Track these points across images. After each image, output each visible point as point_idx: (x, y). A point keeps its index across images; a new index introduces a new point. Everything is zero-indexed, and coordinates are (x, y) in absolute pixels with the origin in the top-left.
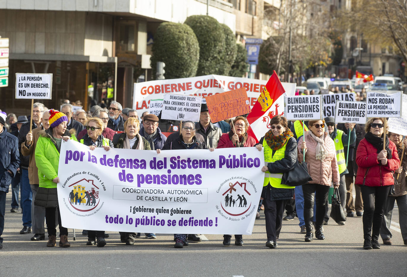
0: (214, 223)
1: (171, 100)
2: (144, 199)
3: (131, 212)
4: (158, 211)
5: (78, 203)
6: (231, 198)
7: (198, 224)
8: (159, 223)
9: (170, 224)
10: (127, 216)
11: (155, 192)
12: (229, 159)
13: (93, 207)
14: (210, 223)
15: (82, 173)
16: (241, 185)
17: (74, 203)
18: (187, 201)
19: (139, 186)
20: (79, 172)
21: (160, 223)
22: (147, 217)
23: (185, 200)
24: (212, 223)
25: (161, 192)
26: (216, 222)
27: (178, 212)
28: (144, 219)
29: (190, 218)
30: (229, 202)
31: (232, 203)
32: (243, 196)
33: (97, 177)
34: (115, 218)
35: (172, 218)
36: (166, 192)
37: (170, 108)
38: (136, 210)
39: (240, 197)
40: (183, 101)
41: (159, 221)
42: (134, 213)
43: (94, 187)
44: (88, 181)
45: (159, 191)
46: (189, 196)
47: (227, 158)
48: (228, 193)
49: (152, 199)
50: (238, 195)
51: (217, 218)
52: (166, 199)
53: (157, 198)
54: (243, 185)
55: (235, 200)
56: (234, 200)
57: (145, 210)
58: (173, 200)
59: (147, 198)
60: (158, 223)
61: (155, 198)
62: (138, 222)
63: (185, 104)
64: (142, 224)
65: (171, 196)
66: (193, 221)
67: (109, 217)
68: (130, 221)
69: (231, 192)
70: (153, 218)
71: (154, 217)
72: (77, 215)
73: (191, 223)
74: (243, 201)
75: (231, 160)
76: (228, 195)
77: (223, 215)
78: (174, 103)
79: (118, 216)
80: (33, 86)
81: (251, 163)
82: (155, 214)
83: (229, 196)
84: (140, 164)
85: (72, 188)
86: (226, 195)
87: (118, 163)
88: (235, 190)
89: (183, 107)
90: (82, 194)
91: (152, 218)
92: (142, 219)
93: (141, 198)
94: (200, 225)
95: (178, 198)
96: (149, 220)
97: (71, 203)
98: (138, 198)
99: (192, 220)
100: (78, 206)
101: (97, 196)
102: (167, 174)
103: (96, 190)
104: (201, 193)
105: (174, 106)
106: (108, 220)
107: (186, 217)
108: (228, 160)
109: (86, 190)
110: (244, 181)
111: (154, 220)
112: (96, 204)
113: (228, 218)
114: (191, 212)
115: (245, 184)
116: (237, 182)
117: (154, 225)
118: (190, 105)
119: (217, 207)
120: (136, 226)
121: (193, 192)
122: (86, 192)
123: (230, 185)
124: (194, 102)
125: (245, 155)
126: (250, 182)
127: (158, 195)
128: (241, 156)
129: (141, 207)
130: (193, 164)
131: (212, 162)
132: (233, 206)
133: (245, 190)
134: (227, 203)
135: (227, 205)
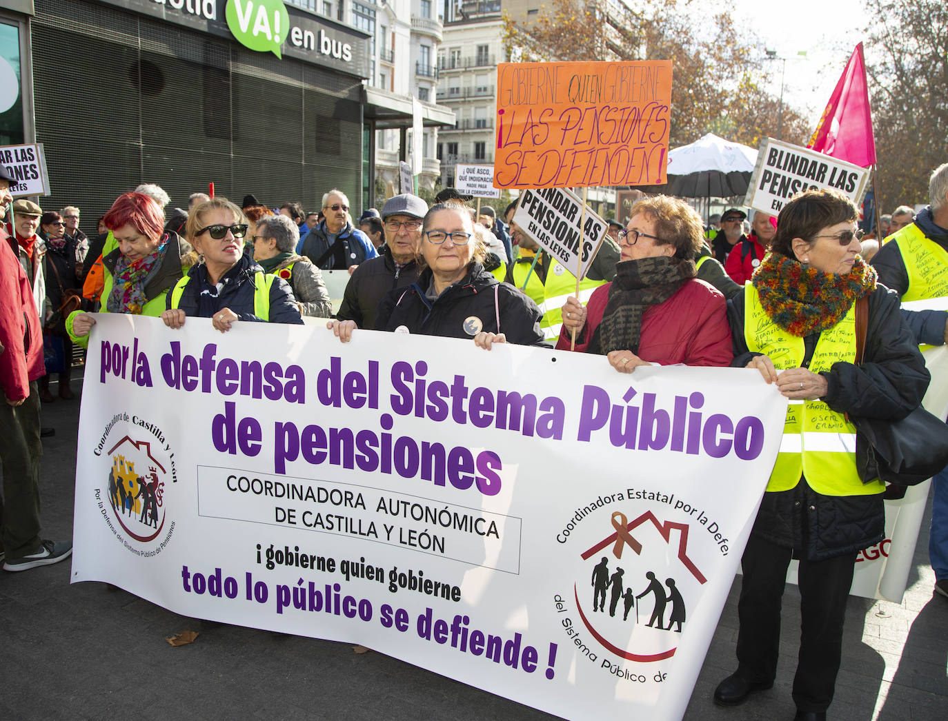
0: (542, 663)
2: (298, 519)
3: (259, 561)
4: (349, 569)
7: (485, 648)
8: (354, 608)
9: (390, 620)
10: (249, 576)
11: (336, 497)
14: (525, 659)
16: (665, 530)
18: (442, 551)
19: (280, 469)
21: (357, 608)
22: (312, 585)
23: (438, 544)
24: (535, 659)
25: (354, 501)
26: (552, 662)
27: (413, 582)
28: (303, 591)
29: (457, 619)
30: (609, 592)
31: (621, 601)
34: (212, 578)
35: (395, 602)
36: (371, 501)
38: (276, 557)
39: (655, 586)
41: (354, 603)
42: (270, 566)
45: (347, 498)
48: (608, 551)
49: (326, 524)
50: (650, 575)
51: (553, 648)
52: (372, 530)
53: (343, 522)
54: (675, 534)
55: (635, 594)
56: (629, 590)
57: (304, 561)
58: (395, 534)
59: (310, 519)
60: (351, 607)
62: (285, 597)
64: (296, 607)
65: (389, 520)
66: (466, 631)
67: (192, 573)
68: (259, 592)
69: (618, 552)
70: (333, 592)
71: (337, 587)
73: (460, 636)
74: (669, 606)
76: (605, 560)
77: (578, 643)
79: (218, 571)
81: (720, 436)
82: (337, 577)
83: (612, 571)
84: (284, 381)
87: (214, 374)
88: (637, 548)
91: (328, 588)
92: (295, 590)
93: (289, 516)
94: (489, 655)
95: (412, 535)
96: (319, 593)
98: (281, 515)
99: (462, 625)
102: (378, 431)
104: (494, 530)
106: (190, 582)
107: (444, 611)
110: (679, 517)
111: (337, 597)
113: (600, 661)
114: (459, 593)
115: (684, 529)
116: (648, 516)
117: (337, 613)
119: (559, 603)
120: (280, 611)
121: (465, 522)
123: (614, 523)
125: (698, 399)
126: (708, 524)
127: (344, 510)
128: (680, 402)
129: (292, 550)
130: (474, 406)
131: (552, 411)
132: (626, 615)
133: (682, 556)
134: (600, 598)
135: (599, 603)
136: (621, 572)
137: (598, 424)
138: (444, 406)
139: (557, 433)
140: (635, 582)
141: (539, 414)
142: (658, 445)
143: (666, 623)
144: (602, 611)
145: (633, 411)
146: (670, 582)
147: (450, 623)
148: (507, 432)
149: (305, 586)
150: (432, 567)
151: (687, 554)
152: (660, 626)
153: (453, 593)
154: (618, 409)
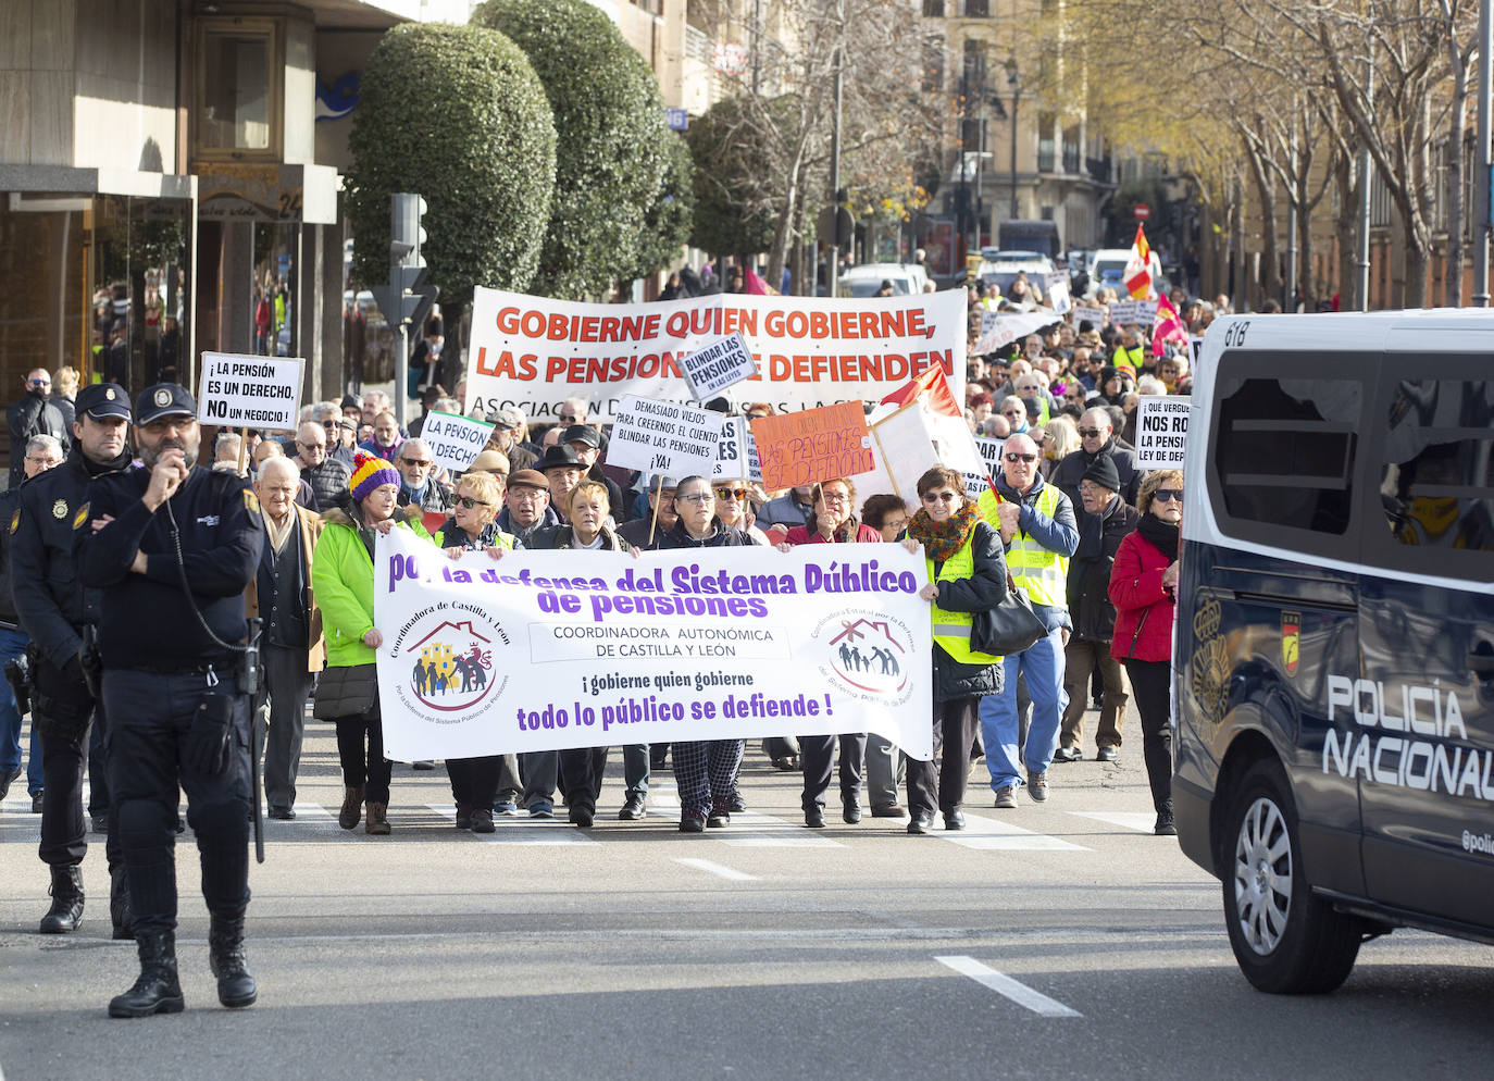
0: (822, 707)
1: (637, 415)
2: (616, 652)
3: (585, 691)
4: (662, 682)
5: (438, 692)
6: (855, 651)
7: (779, 710)
8: (668, 712)
9: (700, 713)
10: (577, 705)
11: (645, 633)
12: (831, 573)
13: (480, 692)
14: (810, 708)
15: (435, 608)
16: (875, 627)
17: (428, 692)
18: (735, 655)
19: (598, 618)
20: (428, 607)
21: (671, 712)
22: (631, 701)
23: (730, 651)
24: (817, 706)
25: (659, 634)
26: (828, 704)
27: (714, 680)
28: (625, 707)
29: (754, 697)
30: (853, 659)
31: (861, 664)
32: (886, 650)
33: (478, 611)
34: (545, 713)
35: (702, 698)
36: (673, 632)
37: (633, 436)
38: (598, 685)
39: (878, 653)
40: (670, 420)
41: (668, 709)
42: (595, 693)
43: (476, 639)
44: (458, 627)
45: (654, 632)
46: (739, 645)
47: (825, 570)
48: (845, 639)
49: (639, 652)
50: (874, 648)
51: (827, 696)
52: (677, 651)
53: (653, 649)
54: (881, 628)
55: (869, 658)
56: (865, 657)
57: (624, 683)
58: (696, 651)
59: (625, 651)
60: (665, 712)
61: (647, 649)
62: (609, 716)
63: (676, 428)
64: (620, 721)
65: (690, 642)
66: (762, 703)
67: (527, 713)
68: (587, 717)
70: (650, 703)
71: (653, 699)
72: (438, 721)
73: (758, 708)
75: (836, 576)
76: (844, 644)
77: (843, 690)
78: (645, 423)
79: (550, 707)
80: (249, 390)
82: (653, 690)
83: (850, 649)
85: (418, 653)
86: (839, 644)
88: (861, 636)
89: (669, 437)
90: (445, 665)
91: (645, 701)
92: (618, 708)
93: (608, 650)
94: (783, 713)
95: (709, 649)
96: (638, 707)
97: (418, 695)
98: (601, 651)
99: (758, 700)
100: (439, 698)
101: (488, 663)
103: (483, 647)
104: (768, 636)
105: (644, 431)
106: (526, 721)
107: (742, 693)
108: (827, 576)
109: (456, 652)
111: (653, 706)
112: (487, 685)
113: (859, 697)
114: (752, 679)
115: (885, 625)
116: (863, 620)
117: (655, 719)
118: (687, 433)
119: (822, 671)
120: (606, 728)
121: (746, 635)
122: (454, 660)
124: (699, 427)
127: (652, 641)
129: (613, 676)
131: (787, 584)
132: (866, 670)
133: (889, 637)
134: (848, 664)
140: (866, 652)
141: (779, 587)
143: (891, 672)
144: (851, 669)
147: (748, 701)
149: (626, 703)
150: (729, 667)
152: (888, 674)
153: (748, 680)
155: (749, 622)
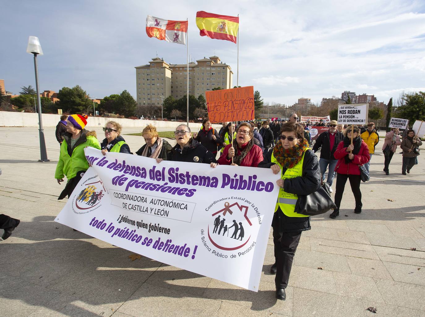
0: (191, 253)
6: (223, 222)
14: (186, 252)
16: (241, 208)
18: (167, 216)
23: (166, 213)
24: (189, 252)
25: (144, 200)
26: (194, 253)
30: (219, 227)
31: (223, 229)
36: (149, 200)
39: (235, 224)
45: (142, 199)
46: (172, 211)
48: (221, 214)
50: (234, 221)
51: (196, 247)
52: (147, 210)
54: (244, 209)
55: (228, 227)
56: (226, 226)
58: (153, 211)
61: (136, 207)
65: (153, 206)
69: (224, 214)
74: (239, 231)
76: (220, 216)
77: (205, 245)
83: (221, 219)
84: (141, 172)
86: (217, 216)
88: (231, 213)
95: (159, 211)
104: (186, 207)
110: (246, 204)
113: (212, 251)
114: (170, 231)
115: (247, 208)
116: (236, 204)
119: (202, 232)
121: (177, 205)
123: (225, 205)
125: (255, 177)
126: (254, 208)
128: (250, 178)
130: (193, 180)
131: (215, 181)
132: (224, 234)
133: (245, 216)
134: (216, 228)
135: (215, 230)
136: (224, 220)
137: (227, 184)
138: (184, 180)
139: (216, 186)
140: (229, 223)
141: (211, 181)
142: (244, 188)
143: (237, 237)
144: (216, 233)
145: (237, 180)
146: (240, 224)
148: (202, 186)
150: (163, 222)
151: (247, 215)
152: (235, 238)
153: (168, 231)
154: (233, 180)
155: (182, 199)
